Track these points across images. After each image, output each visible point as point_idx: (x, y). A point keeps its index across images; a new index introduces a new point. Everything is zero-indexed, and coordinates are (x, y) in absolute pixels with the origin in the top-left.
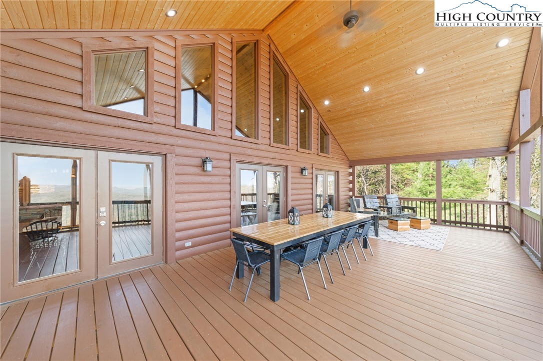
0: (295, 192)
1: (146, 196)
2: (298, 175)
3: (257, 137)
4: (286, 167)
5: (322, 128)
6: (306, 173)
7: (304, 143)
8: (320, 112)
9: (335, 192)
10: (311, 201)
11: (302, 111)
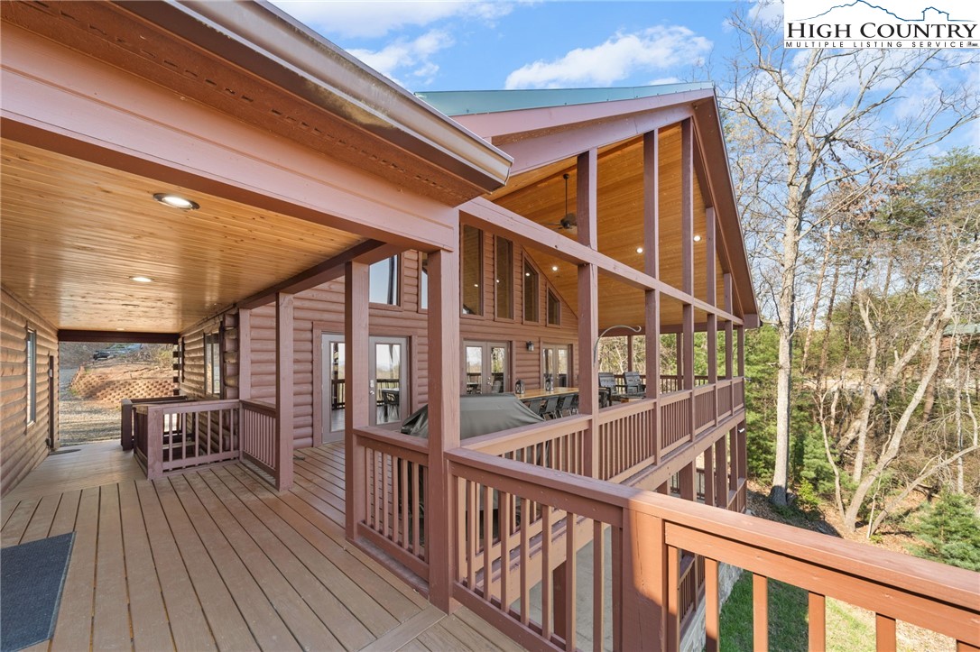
0: (520, 369)
1: (392, 375)
2: (523, 350)
3: (481, 314)
4: (511, 342)
5: (551, 294)
6: (532, 348)
7: (530, 314)
8: (549, 277)
9: (568, 370)
10: (538, 380)
11: (528, 275)
